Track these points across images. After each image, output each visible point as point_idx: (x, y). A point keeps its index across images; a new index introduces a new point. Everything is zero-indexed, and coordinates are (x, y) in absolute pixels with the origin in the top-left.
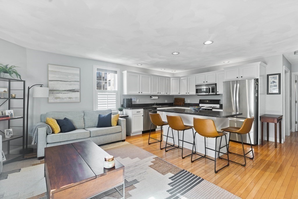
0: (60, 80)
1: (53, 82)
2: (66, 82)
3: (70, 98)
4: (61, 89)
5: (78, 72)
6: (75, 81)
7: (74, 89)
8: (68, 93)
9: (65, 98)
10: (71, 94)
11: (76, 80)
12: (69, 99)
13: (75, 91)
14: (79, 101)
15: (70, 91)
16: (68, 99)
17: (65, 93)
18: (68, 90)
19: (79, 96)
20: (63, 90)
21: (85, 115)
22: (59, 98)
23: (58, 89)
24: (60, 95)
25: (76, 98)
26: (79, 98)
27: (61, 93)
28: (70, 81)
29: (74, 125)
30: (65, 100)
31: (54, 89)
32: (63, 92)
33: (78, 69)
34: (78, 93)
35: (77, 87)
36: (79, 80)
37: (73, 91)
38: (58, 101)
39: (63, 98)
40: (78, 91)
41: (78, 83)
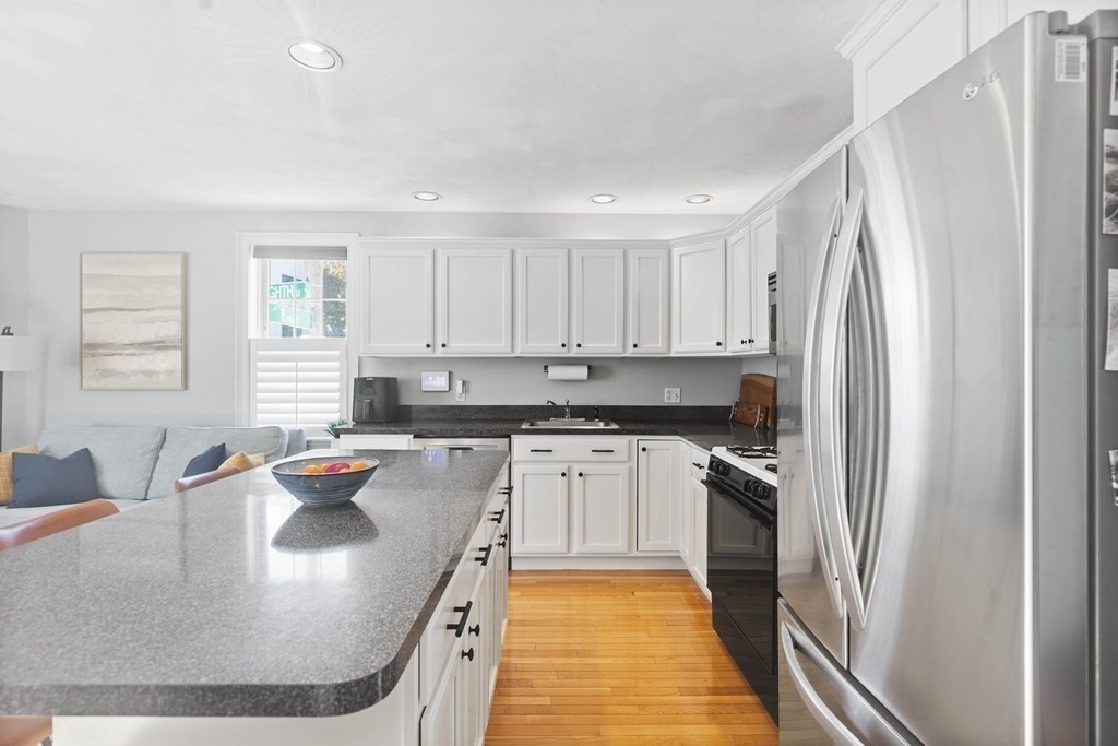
0: (116, 306)
1: (94, 315)
2: (136, 313)
3: (148, 373)
4: (118, 340)
5: (177, 271)
6: (167, 307)
7: (161, 337)
8: (142, 354)
9: (134, 373)
10: (151, 357)
11: (168, 304)
12: (146, 378)
13: (167, 348)
14: (178, 385)
15: (149, 345)
16: (141, 375)
17: (133, 355)
18: (140, 344)
19: (179, 365)
20: (126, 341)
21: (165, 445)
22: (113, 373)
23: (111, 341)
24: (117, 363)
25: (170, 372)
26: (179, 375)
27: (120, 355)
28: (148, 310)
30: (132, 382)
31: (99, 340)
32: (127, 351)
33: (179, 258)
34: (177, 355)
35: (172, 330)
36: (179, 302)
37: (160, 345)
38: (110, 382)
39: (124, 374)
40: (174, 347)
41: (178, 314)
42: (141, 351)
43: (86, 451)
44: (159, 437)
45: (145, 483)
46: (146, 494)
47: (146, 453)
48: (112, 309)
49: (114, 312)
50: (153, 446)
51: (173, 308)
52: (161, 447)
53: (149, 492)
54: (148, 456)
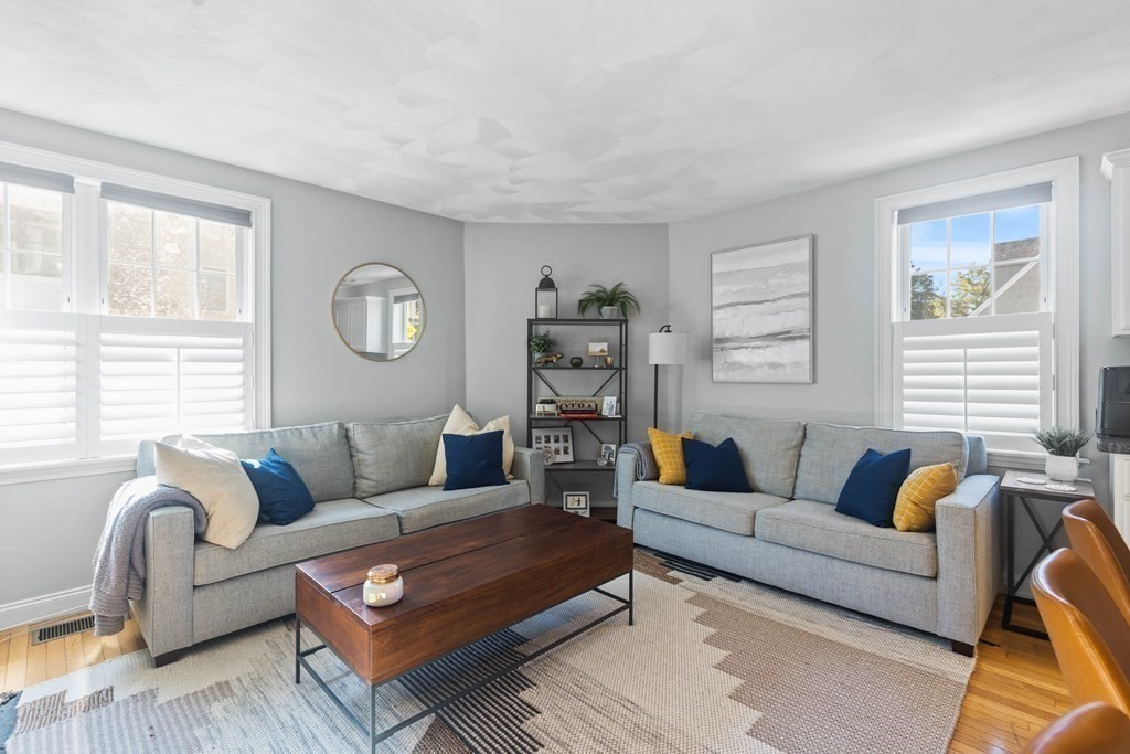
0: (743, 300)
1: (723, 311)
2: (761, 305)
3: (774, 366)
4: (744, 333)
5: (804, 255)
6: (793, 296)
7: (787, 327)
8: (768, 346)
9: (760, 366)
10: (776, 349)
11: (794, 292)
12: (772, 371)
13: (794, 338)
14: (807, 378)
15: (774, 336)
16: (766, 368)
17: (759, 347)
18: (766, 336)
19: (806, 357)
20: (752, 334)
21: (806, 442)
22: (740, 366)
23: (738, 334)
24: (740, 356)
25: (797, 364)
26: (807, 367)
27: (747, 348)
28: (774, 301)
29: (748, 471)
30: (759, 375)
31: (727, 335)
32: (753, 344)
33: (806, 242)
34: (805, 345)
35: (798, 319)
36: (806, 289)
37: (786, 336)
38: (737, 376)
39: (750, 367)
40: (802, 338)
41: (806, 302)
42: (767, 343)
43: (730, 441)
44: (800, 434)
45: (790, 481)
46: (793, 493)
47: (789, 449)
48: (739, 304)
49: (740, 306)
50: (795, 443)
51: (800, 295)
52: (802, 443)
53: (796, 491)
54: (791, 453)
